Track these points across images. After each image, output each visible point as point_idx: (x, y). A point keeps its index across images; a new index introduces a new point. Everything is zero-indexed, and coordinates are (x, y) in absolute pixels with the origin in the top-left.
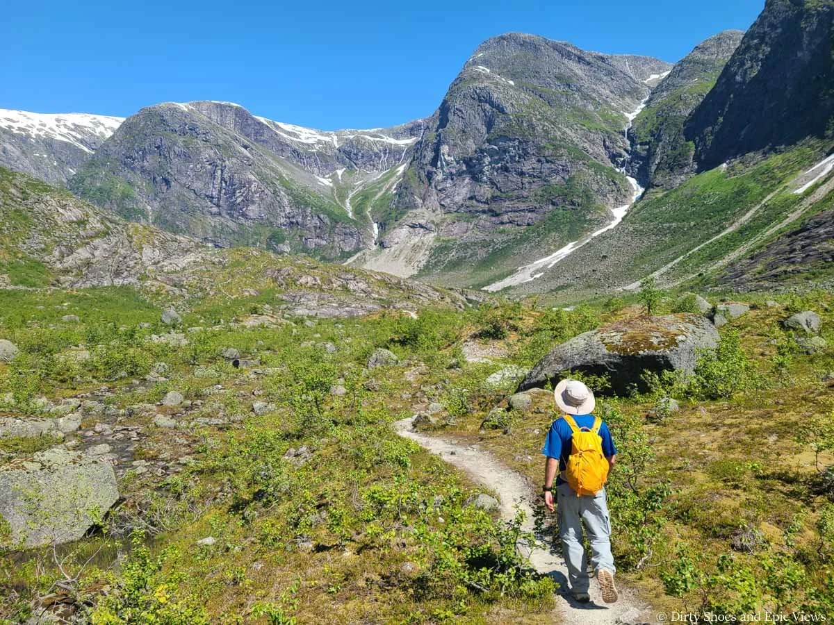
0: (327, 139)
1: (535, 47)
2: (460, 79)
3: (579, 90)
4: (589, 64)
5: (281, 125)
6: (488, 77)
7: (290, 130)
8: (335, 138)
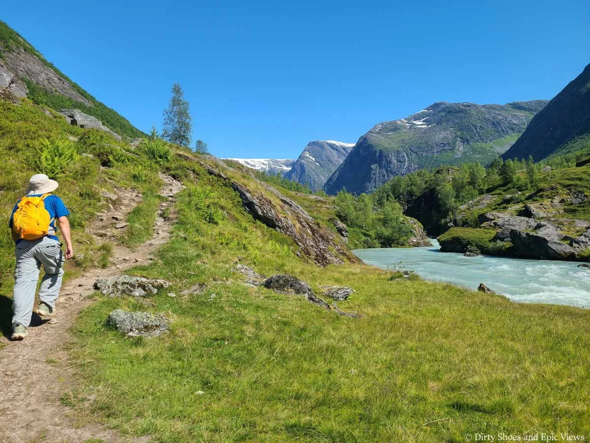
0: (264, 166)
1: (322, 146)
2: (300, 157)
3: (331, 162)
4: (339, 151)
5: (249, 160)
6: (307, 157)
7: (253, 164)
8: (268, 166)
